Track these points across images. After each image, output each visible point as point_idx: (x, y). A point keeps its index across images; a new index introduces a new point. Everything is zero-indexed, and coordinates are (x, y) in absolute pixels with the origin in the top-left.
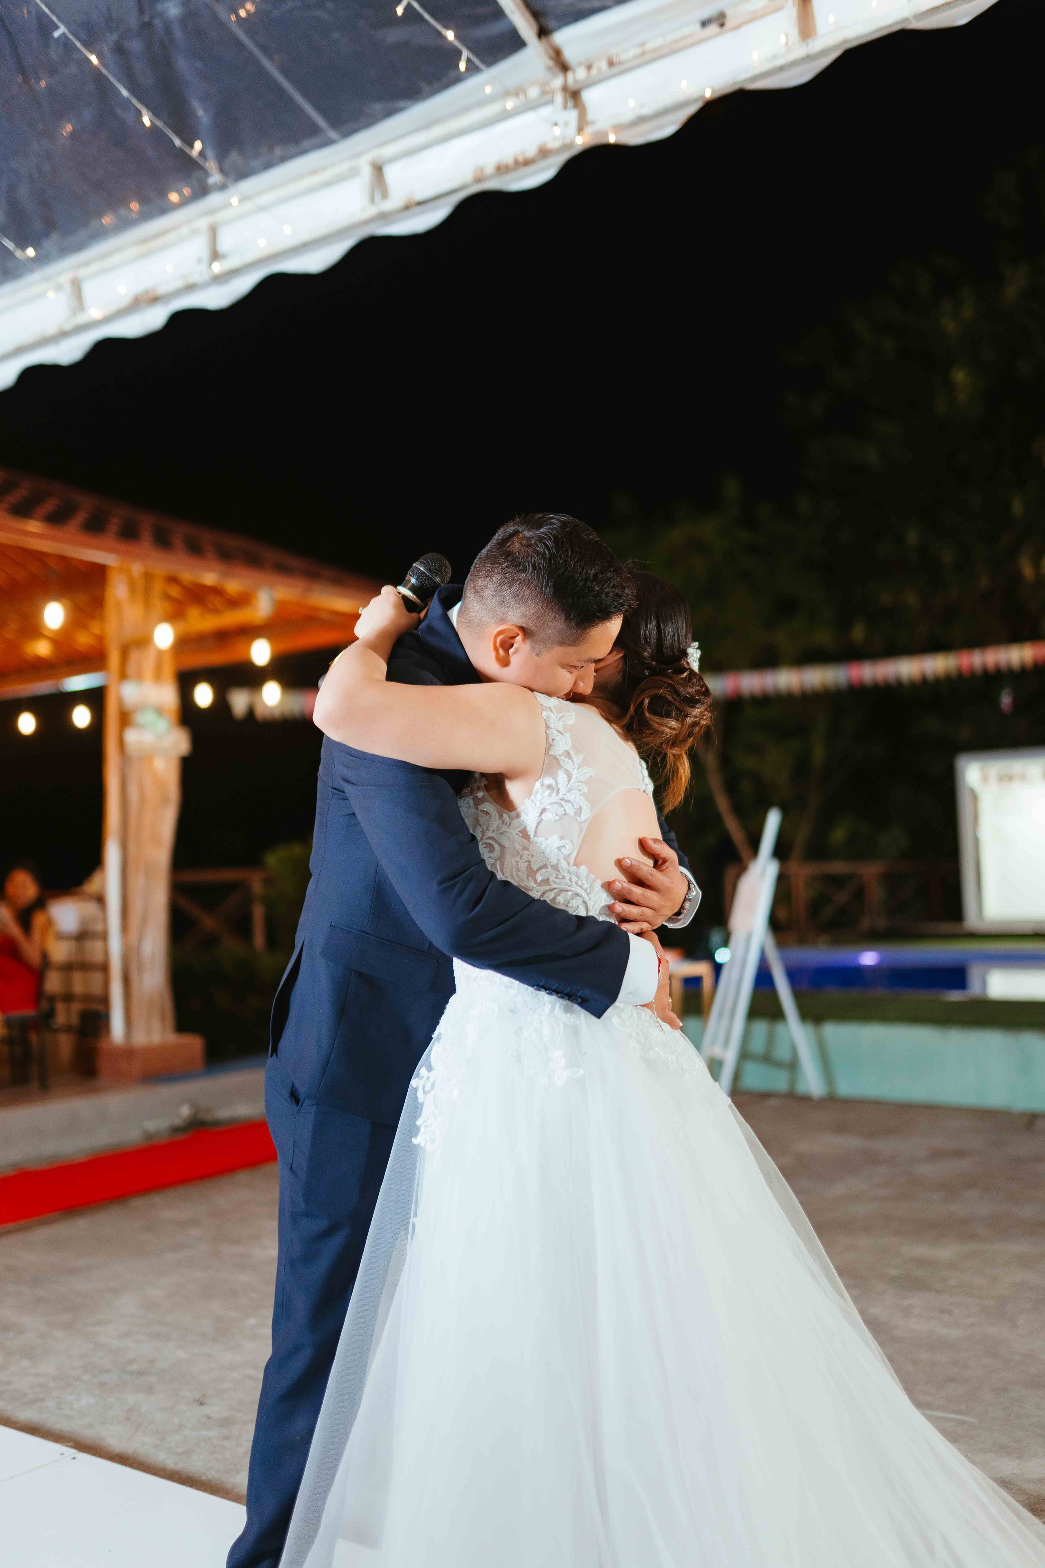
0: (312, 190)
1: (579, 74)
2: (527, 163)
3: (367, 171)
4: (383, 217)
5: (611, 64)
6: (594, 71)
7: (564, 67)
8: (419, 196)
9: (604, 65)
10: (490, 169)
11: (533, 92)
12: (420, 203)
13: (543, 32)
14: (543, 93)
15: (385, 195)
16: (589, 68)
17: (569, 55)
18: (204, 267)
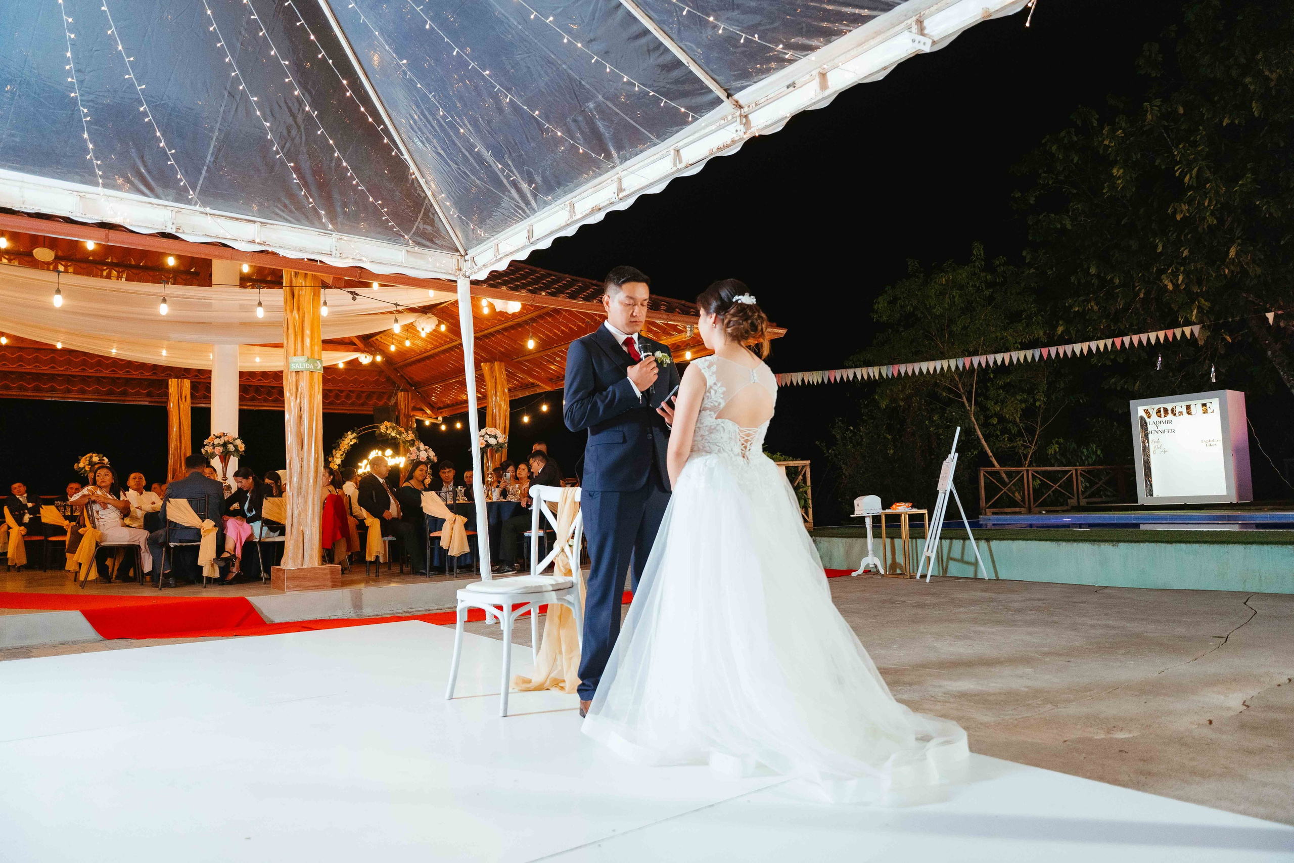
0: (654, 162)
1: (746, 109)
2: (728, 146)
3: (672, 152)
4: (678, 170)
5: (756, 105)
6: (751, 108)
7: (741, 107)
8: (690, 162)
9: (754, 105)
10: (715, 150)
11: (730, 118)
12: (691, 165)
13: (729, 96)
14: (733, 118)
15: (680, 162)
16: (749, 106)
17: (741, 102)
18: (616, 195)
